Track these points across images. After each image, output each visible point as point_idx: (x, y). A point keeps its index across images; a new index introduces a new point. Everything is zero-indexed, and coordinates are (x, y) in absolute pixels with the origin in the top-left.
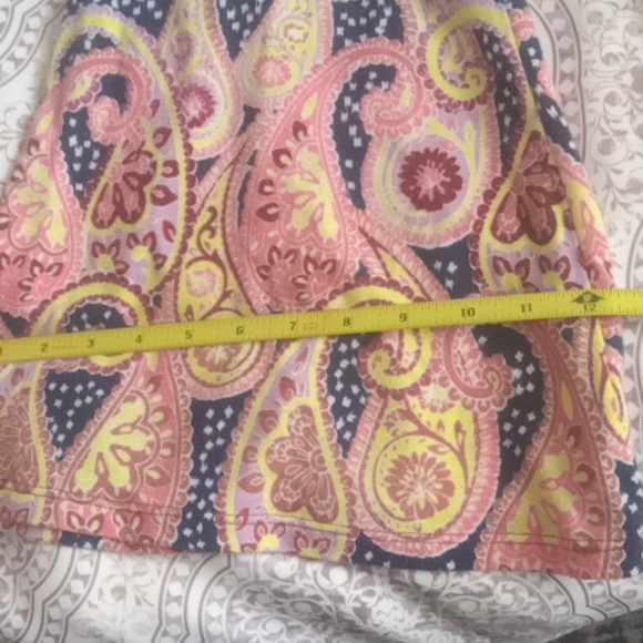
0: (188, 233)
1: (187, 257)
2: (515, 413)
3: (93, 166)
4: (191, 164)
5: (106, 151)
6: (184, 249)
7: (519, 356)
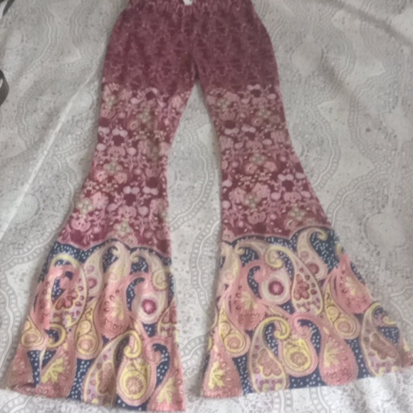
0: (83, 313)
1: (82, 320)
2: (161, 367)
3: (58, 294)
5: (63, 291)
6: (81, 317)
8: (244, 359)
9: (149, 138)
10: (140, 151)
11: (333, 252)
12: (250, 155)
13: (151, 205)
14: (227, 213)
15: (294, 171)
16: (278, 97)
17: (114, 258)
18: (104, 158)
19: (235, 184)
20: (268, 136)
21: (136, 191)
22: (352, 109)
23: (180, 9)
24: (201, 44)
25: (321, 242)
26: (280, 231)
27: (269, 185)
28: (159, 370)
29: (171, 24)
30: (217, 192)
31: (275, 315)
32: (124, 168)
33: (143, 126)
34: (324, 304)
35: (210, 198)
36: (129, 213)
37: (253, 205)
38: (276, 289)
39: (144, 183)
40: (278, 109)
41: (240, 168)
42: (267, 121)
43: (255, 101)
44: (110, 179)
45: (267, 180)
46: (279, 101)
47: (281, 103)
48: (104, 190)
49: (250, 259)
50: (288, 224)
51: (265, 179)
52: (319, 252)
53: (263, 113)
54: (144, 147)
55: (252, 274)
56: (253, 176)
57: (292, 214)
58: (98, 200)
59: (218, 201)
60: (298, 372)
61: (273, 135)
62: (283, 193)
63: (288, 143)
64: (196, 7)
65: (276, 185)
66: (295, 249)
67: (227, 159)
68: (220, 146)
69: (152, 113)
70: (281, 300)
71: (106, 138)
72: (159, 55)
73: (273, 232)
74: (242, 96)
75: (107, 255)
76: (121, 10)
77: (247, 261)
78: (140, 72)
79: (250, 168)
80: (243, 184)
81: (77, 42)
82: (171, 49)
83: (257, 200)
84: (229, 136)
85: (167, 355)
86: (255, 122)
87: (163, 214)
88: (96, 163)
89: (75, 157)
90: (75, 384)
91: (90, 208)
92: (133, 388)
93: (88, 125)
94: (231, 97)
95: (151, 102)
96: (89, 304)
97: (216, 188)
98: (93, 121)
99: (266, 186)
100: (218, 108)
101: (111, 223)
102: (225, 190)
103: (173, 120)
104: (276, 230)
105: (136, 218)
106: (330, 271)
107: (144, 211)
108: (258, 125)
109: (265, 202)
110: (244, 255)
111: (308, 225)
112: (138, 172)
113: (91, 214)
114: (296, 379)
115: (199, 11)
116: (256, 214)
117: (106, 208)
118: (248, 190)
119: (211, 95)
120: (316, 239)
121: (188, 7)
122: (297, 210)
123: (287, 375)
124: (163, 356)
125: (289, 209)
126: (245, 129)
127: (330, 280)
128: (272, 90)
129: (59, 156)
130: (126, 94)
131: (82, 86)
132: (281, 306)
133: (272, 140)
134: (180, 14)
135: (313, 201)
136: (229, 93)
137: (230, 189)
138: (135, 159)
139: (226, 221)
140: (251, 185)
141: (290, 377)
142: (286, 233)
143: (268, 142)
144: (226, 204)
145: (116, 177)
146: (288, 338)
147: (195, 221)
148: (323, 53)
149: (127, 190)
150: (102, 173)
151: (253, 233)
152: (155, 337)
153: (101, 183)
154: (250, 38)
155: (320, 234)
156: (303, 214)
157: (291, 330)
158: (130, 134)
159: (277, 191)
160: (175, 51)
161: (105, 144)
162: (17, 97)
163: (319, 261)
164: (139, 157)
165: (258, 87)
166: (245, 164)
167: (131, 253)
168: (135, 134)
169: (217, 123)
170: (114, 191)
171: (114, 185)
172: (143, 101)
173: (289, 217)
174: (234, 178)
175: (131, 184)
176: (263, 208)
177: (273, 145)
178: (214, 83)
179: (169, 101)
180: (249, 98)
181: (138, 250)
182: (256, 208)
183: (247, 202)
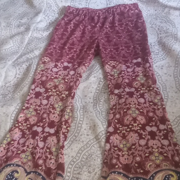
15: (158, 122)
17: (14, 179)
20: (142, 96)
26: (142, 171)
32: (37, 113)
37: (125, 149)
39: (47, 124)
44: (27, 120)
45: (138, 130)
48: (21, 127)
50: (149, 166)
51: (136, 129)
53: (141, 79)
54: (53, 100)
56: (128, 126)
57: (153, 158)
61: (146, 96)
62: (148, 140)
65: (144, 133)
73: (136, 172)
79: (127, 120)
80: (121, 132)
83: (128, 145)
84: (116, 95)
86: (135, 84)
91: (9, 140)
95: (65, 72)
99: (137, 135)
101: (19, 152)
104: (138, 170)
108: (137, 87)
109: (134, 147)
111: (164, 168)
112: (45, 116)
113: (9, 144)
116: (126, 157)
117: (19, 140)
122: (157, 154)
125: (151, 153)
133: (145, 99)
137: (112, 134)
138: (45, 107)
143: (142, 100)
144: (107, 147)
145: (30, 120)
149: (35, 128)
150: (23, 115)
151: (121, 171)
153: (20, 122)
156: (161, 158)
158: (47, 91)
159: (144, 139)
164: (48, 106)
165: (139, 60)
166: (124, 116)
167: (27, 175)
168: (50, 90)
169: (110, 86)
170: (26, 129)
171: (27, 125)
172: (60, 70)
173: (150, 160)
174: (116, 126)
175: (38, 124)
176: (131, 152)
177: (145, 103)
178: (110, 57)
179: (77, 70)
180: (133, 68)
181: (32, 173)
182: (127, 152)
183: (121, 146)
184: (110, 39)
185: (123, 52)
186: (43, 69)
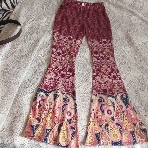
0: (48, 114)
1: (47, 116)
2: (73, 134)
4: (49, 108)
5: (41, 105)
6: (47, 115)
7: (74, 129)
8: (99, 134)
9: (69, 54)
10: (66, 59)
11: (128, 102)
12: (103, 65)
13: (70, 79)
14: (94, 84)
15: (116, 72)
16: (112, 45)
17: (58, 96)
18: (54, 60)
19: (97, 75)
20: (108, 59)
21: (65, 73)
22: (136, 52)
23: (81, 7)
24: (87, 21)
25: (124, 98)
26: (111, 93)
27: (108, 76)
28: (72, 135)
29: (77, 12)
30: (91, 77)
31: (109, 121)
32: (61, 64)
33: (67, 50)
34: (124, 119)
35: (89, 79)
36: (62, 80)
37: (103, 83)
38: (109, 112)
39: (67, 71)
40: (112, 49)
41: (99, 69)
42: (108, 53)
43: (105, 45)
44: (56, 67)
45: (108, 75)
46: (112, 46)
47: (113, 47)
48: (54, 71)
49: (101, 101)
50: (114, 91)
51: (107, 74)
52: (123, 101)
53: (107, 50)
54: (68, 57)
55: (102, 107)
56: (103, 72)
57: (115, 87)
58: (52, 75)
59: (92, 80)
60: (115, 140)
62: (113, 80)
63: (115, 62)
64: (86, 7)
65: (111, 76)
66: (116, 100)
67: (95, 65)
68: (92, 60)
69: (71, 45)
70: (111, 116)
71: (55, 52)
72: (73, 24)
73: (109, 93)
74: (100, 43)
75: (56, 95)
76: (60, 4)
77: (100, 102)
78: (66, 29)
79: (103, 70)
80: (100, 75)
81: (45, 15)
82: (77, 22)
83: (104, 81)
84: (96, 57)
85: (75, 130)
86: (104, 53)
87: (74, 82)
88: (52, 61)
89: (44, 57)
90: (45, 137)
91: (50, 77)
92: (63, 140)
93: (49, 47)
94: (97, 43)
95: (70, 41)
96: (50, 111)
97: (91, 75)
98: (51, 45)
99: (107, 77)
100: (92, 46)
101: (57, 83)
102: (94, 76)
103: (77, 49)
104: (110, 92)
105: (65, 83)
106: (126, 108)
107: (67, 80)
108: (105, 54)
109: (107, 82)
110: (100, 100)
111: (120, 92)
112: (65, 66)
113: (50, 79)
114: (114, 142)
115: (87, 9)
116: (104, 86)
117: (55, 78)
118: (102, 77)
119: (90, 41)
120: (123, 97)
121: (83, 7)
122: (117, 86)
123: (111, 141)
124: (73, 131)
125: (114, 85)
126: (101, 55)
127: (126, 111)
128: (110, 42)
129: (39, 57)
130: (62, 37)
131: (47, 32)
132: (111, 118)
133: (110, 60)
134: (80, 9)
135: (122, 84)
136: (96, 41)
137: (96, 76)
138: (64, 61)
139: (94, 87)
140: (103, 76)
141: (113, 142)
142: (113, 94)
143: (109, 61)
144: (94, 81)
145: (58, 67)
146: (113, 129)
147: (84, 86)
148: (128, 31)
149: (62, 72)
150: (54, 65)
151: (103, 93)
152: (71, 124)
153: (53, 69)
154: (103, 21)
155: (124, 95)
156: (119, 88)
157: (113, 127)
158: (63, 52)
159: (111, 79)
160: (78, 23)
161: (54, 55)
162: (24, 33)
163: (123, 105)
164: (66, 61)
165: (105, 40)
166: (101, 68)
167: (63, 94)
168: (65, 52)
169: (92, 52)
170: (57, 72)
171: (57, 70)
172: (67, 40)
173: (114, 88)
174: (97, 72)
175: (63, 70)
176: (106, 84)
177: (110, 62)
178: (91, 37)
179: (76, 42)
180: (102, 44)
181: (65, 94)
182: (104, 84)
183: (101, 81)
184: (89, 25)
185: (97, 34)
186: (58, 39)
